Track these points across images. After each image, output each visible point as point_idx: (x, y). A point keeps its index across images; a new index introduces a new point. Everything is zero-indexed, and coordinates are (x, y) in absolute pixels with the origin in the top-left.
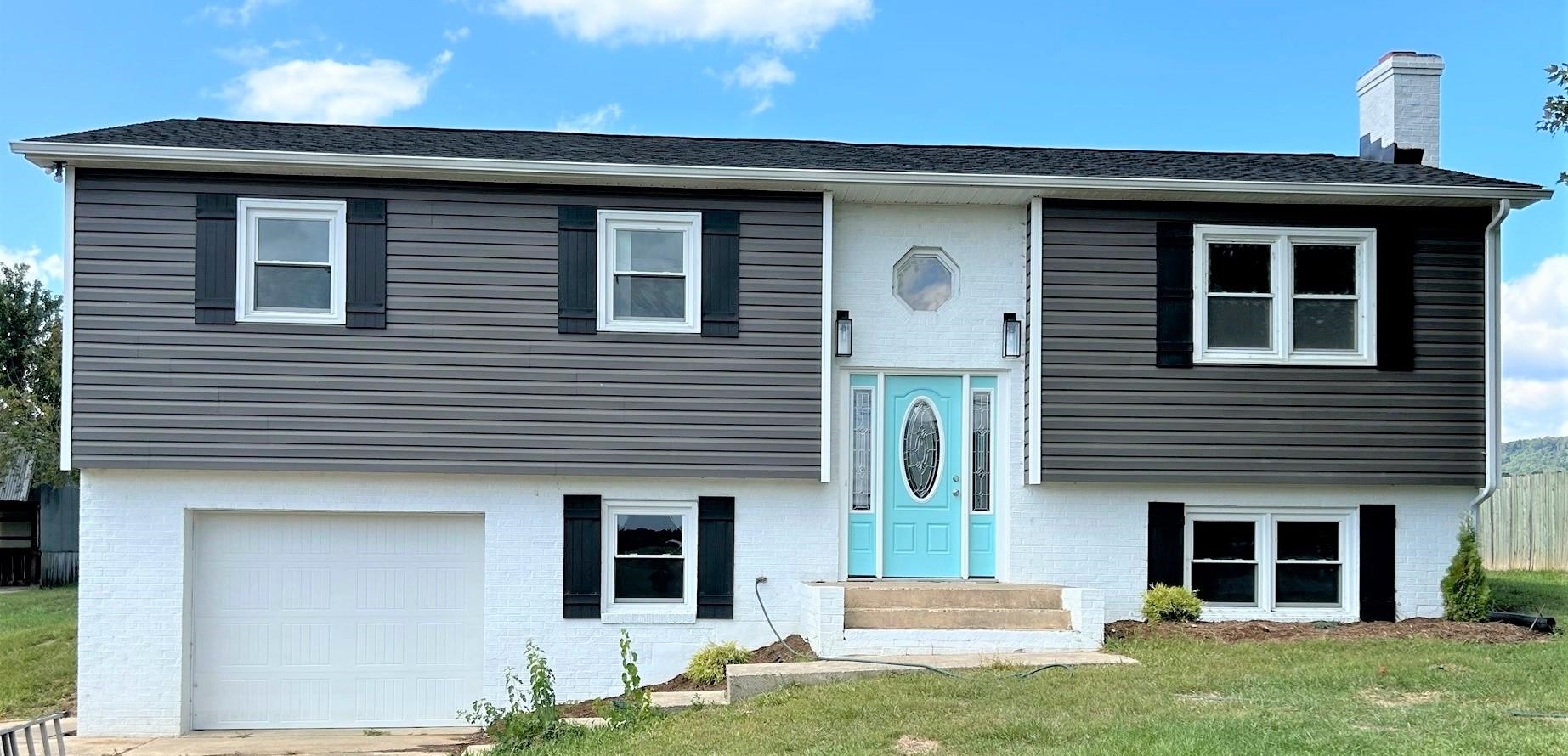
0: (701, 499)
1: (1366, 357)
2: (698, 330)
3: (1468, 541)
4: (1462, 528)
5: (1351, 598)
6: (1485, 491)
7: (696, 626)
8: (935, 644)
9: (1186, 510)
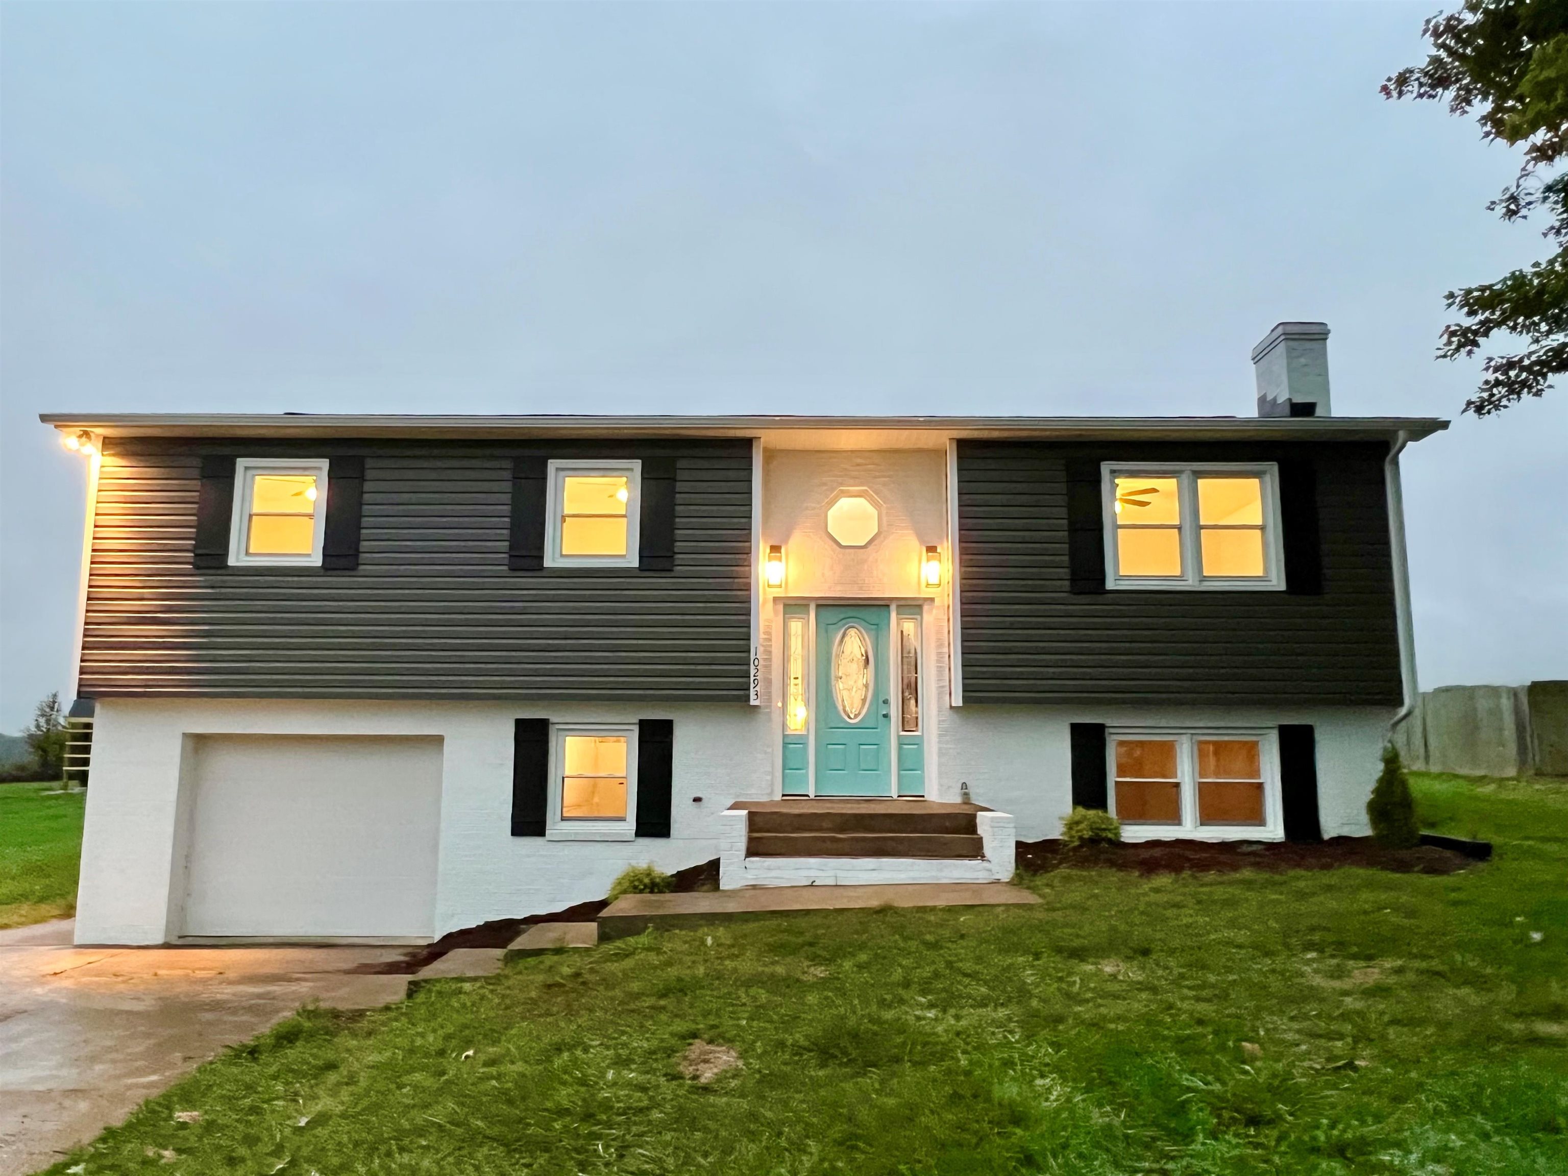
0: (640, 721)
1: (1274, 582)
2: (636, 564)
3: (1391, 761)
4: (1385, 749)
5: (1275, 816)
6: (1403, 711)
7: (635, 844)
8: (840, 874)
9: (1107, 731)
